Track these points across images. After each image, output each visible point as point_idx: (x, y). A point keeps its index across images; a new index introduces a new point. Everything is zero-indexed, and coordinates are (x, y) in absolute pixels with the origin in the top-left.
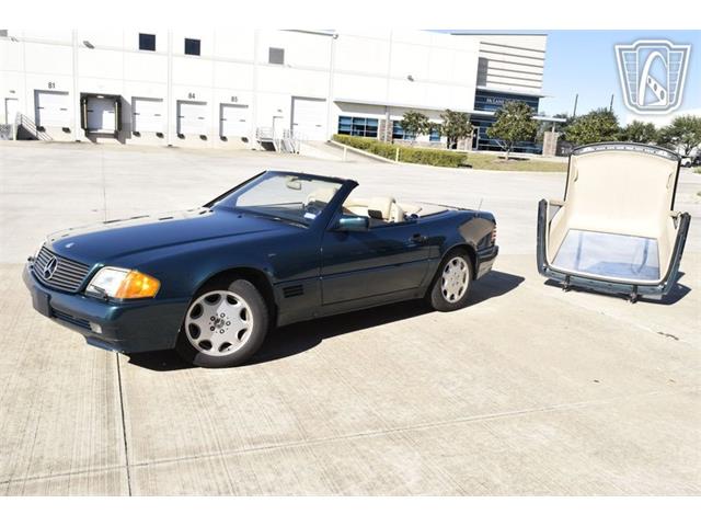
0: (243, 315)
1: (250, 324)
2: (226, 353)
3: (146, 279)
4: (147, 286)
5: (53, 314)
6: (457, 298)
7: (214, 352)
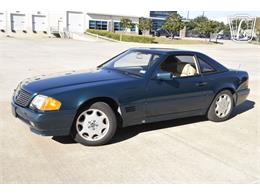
0: (104, 122)
1: (107, 126)
2: (95, 139)
3: (55, 101)
4: (55, 105)
5: (17, 116)
6: (223, 115)
7: (89, 139)
